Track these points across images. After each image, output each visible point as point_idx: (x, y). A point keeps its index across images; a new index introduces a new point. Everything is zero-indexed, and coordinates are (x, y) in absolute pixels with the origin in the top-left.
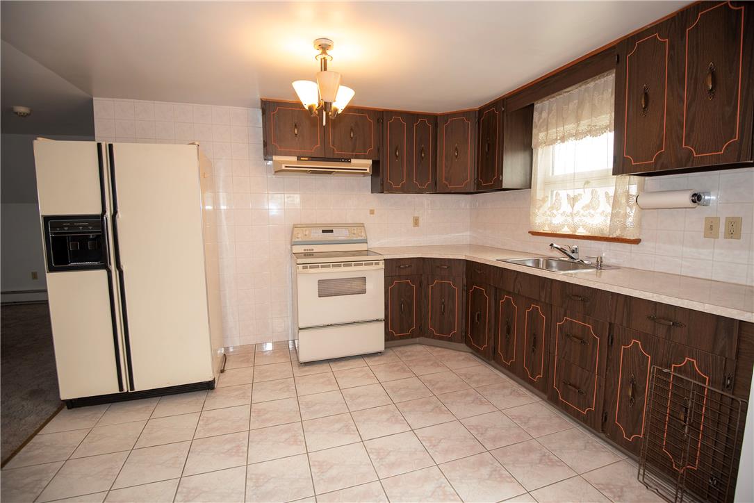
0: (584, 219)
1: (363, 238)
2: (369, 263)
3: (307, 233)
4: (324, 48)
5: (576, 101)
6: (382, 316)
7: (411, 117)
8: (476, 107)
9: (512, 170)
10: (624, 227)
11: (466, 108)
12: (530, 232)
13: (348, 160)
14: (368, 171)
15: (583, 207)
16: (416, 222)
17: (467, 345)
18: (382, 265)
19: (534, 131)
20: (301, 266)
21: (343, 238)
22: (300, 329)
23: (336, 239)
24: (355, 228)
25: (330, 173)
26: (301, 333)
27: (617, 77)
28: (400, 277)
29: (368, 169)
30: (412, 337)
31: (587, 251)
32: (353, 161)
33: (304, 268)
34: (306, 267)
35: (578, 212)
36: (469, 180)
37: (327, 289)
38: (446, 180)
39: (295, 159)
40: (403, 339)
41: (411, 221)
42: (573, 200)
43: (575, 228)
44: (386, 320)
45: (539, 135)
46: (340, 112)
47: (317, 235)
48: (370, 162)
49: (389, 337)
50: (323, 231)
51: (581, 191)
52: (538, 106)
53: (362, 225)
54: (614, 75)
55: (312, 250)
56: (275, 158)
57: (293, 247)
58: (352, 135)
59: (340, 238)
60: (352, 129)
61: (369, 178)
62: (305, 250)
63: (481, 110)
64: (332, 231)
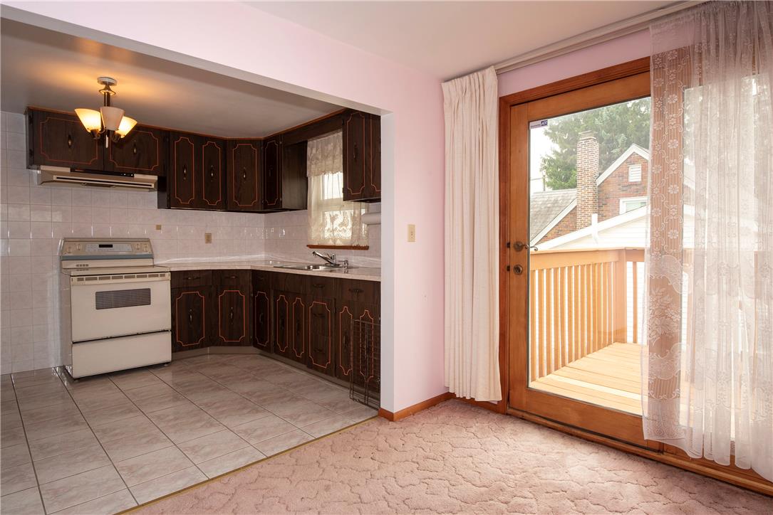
0: (340, 233)
1: (148, 253)
2: (153, 275)
3: (81, 247)
4: (108, 85)
5: (332, 144)
6: (169, 326)
7: (200, 140)
8: (262, 137)
9: (289, 193)
10: (359, 238)
11: (253, 137)
12: (308, 246)
13: (130, 175)
14: (153, 187)
15: (339, 225)
16: (208, 238)
17: (254, 346)
18: (168, 276)
19: (308, 163)
20: (75, 279)
21: (125, 253)
22: (74, 343)
23: (115, 253)
24: (139, 243)
25: (110, 186)
26: (76, 348)
27: (343, 134)
28: (188, 289)
29: (153, 185)
30: (202, 347)
31: (340, 257)
32: (137, 176)
33: (79, 280)
34: (82, 280)
35: (336, 228)
36: (257, 200)
37: (106, 301)
38: (236, 199)
39: (68, 170)
40: (192, 349)
41: (203, 237)
42: (333, 219)
43: (335, 241)
44: (173, 330)
45: (312, 168)
46: (122, 137)
47: (94, 249)
48: (155, 178)
49: (176, 348)
50: (101, 246)
51: (338, 212)
52: (310, 143)
53: (148, 240)
54: (341, 133)
55: (87, 265)
56: (43, 167)
57: (63, 262)
58: (135, 151)
59: (121, 253)
60: (135, 145)
61: (156, 193)
62: (78, 266)
63: (266, 140)
64: (111, 246)
